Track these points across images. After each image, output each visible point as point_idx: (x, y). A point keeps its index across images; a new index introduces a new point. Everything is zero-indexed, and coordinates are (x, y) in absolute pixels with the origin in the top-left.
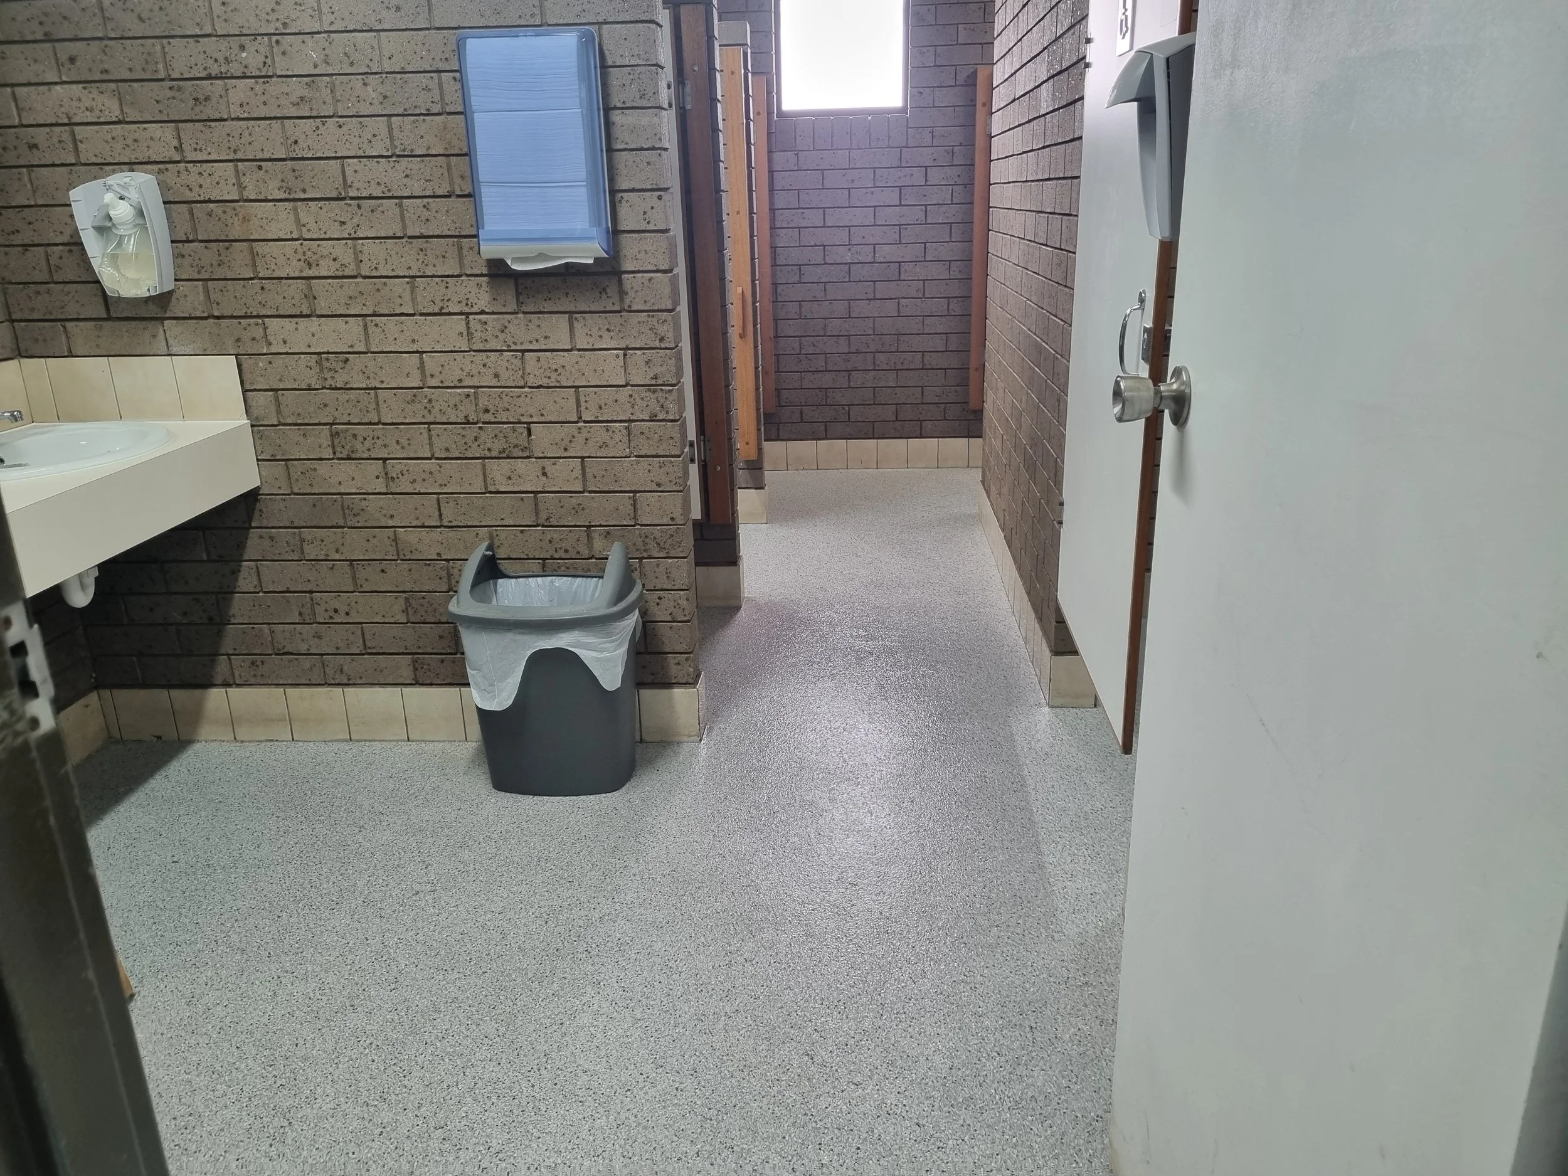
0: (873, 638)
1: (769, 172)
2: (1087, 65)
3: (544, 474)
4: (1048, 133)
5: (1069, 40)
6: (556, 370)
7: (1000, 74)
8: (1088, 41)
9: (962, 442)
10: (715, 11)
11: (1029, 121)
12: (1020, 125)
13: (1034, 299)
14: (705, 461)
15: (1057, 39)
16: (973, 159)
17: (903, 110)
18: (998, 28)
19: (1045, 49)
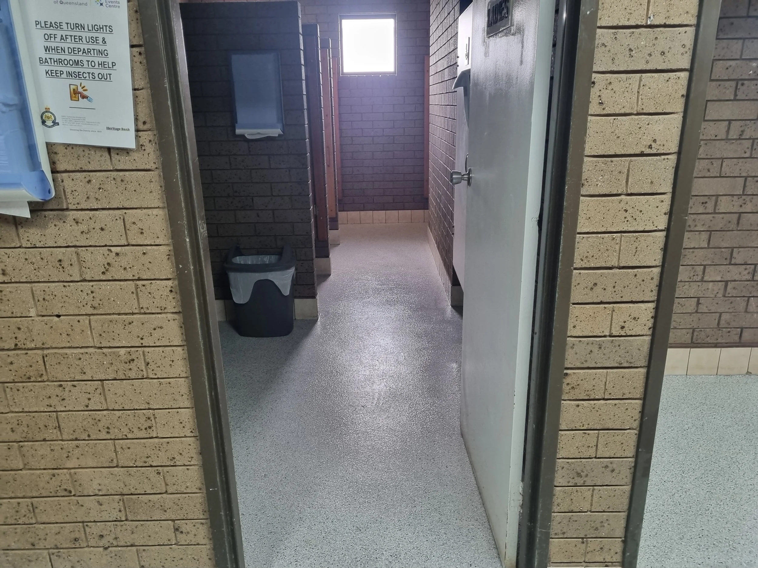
0: (384, 284)
1: (338, 98)
2: (458, 66)
3: (258, 216)
4: (448, 88)
5: (453, 54)
6: (263, 176)
7: (432, 61)
8: (458, 57)
9: (421, 212)
10: (319, 38)
11: (442, 82)
12: (439, 83)
13: (445, 151)
14: (316, 215)
15: (449, 53)
16: (424, 93)
17: (395, 72)
18: (431, 43)
19: (446, 55)
